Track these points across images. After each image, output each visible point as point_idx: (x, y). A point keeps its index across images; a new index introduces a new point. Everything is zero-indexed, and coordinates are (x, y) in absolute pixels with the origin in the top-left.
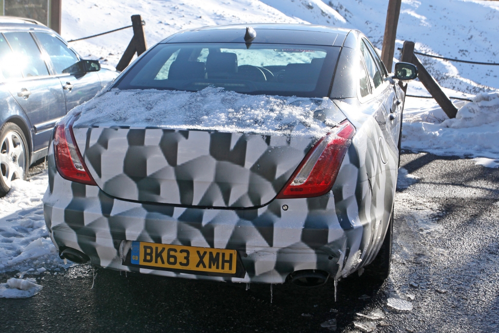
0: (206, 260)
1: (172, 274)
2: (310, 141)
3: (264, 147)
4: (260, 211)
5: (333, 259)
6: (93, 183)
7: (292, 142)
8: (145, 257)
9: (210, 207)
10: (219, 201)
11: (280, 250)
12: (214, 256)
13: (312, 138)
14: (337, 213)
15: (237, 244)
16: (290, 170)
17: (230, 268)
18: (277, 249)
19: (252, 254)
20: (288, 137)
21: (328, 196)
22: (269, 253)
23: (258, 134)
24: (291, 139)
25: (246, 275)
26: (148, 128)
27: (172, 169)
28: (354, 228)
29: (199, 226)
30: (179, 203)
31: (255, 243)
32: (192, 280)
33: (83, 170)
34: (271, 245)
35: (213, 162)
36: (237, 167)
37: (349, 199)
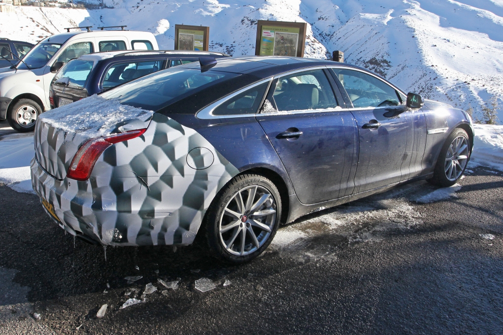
2: (85, 139)
3: (63, 139)
7: (74, 139)
11: (64, 212)
16: (71, 158)
19: (56, 211)
21: (87, 182)
22: (61, 213)
24: (75, 136)
28: (103, 210)
31: (56, 204)
34: (61, 208)
35: (48, 145)
36: (54, 150)
37: (104, 188)
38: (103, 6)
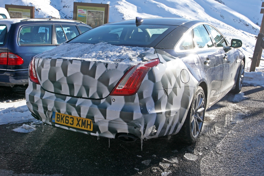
0: (80, 123)
1: (67, 128)
2: (127, 67)
3: (105, 69)
4: (102, 101)
5: (137, 128)
6: (39, 83)
7: (118, 67)
8: (57, 119)
9: (81, 97)
10: (85, 95)
11: (110, 121)
12: (84, 121)
13: (128, 65)
14: (140, 105)
15: (90, 116)
16: (116, 81)
17: (90, 128)
18: (109, 121)
19: (97, 122)
20: (116, 65)
21: (135, 96)
22: (105, 122)
23: (102, 62)
24: (118, 65)
25: (97, 133)
26: (58, 58)
27: (65, 78)
28: (149, 113)
29: (74, 106)
30: (69, 94)
31: (98, 116)
32: (75, 132)
33: (36, 77)
34: (105, 118)
35: (82, 75)
36: (92, 78)
37: (148, 98)
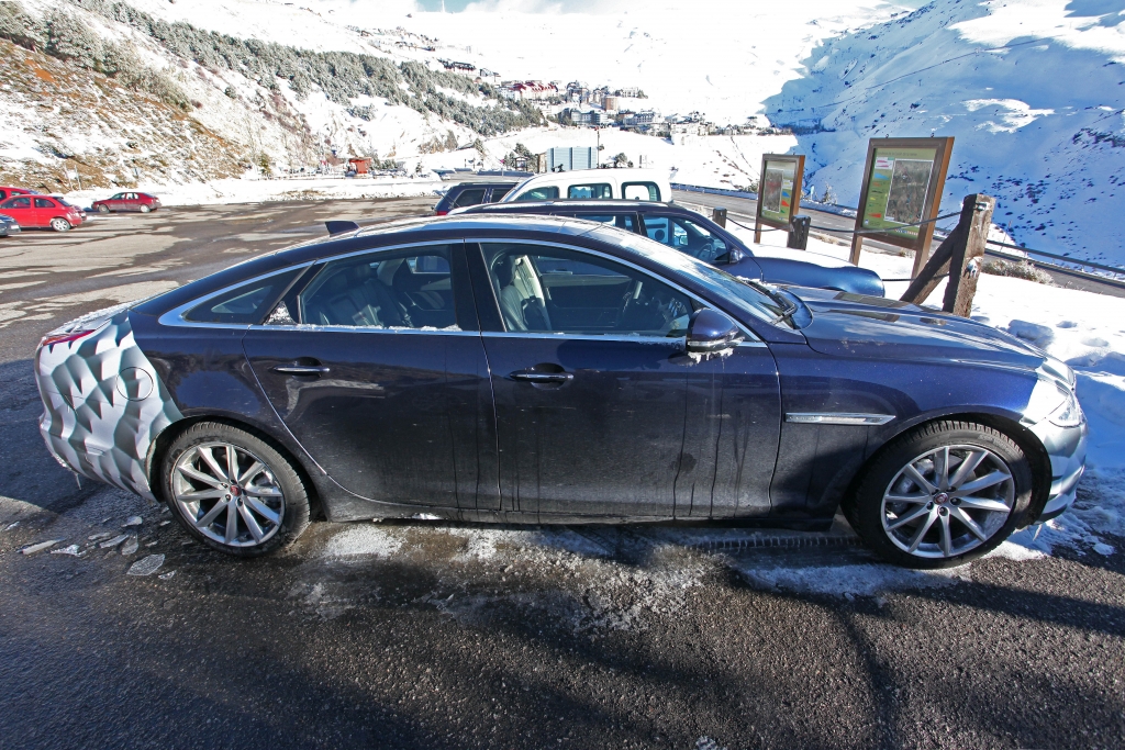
38: (819, 128)
